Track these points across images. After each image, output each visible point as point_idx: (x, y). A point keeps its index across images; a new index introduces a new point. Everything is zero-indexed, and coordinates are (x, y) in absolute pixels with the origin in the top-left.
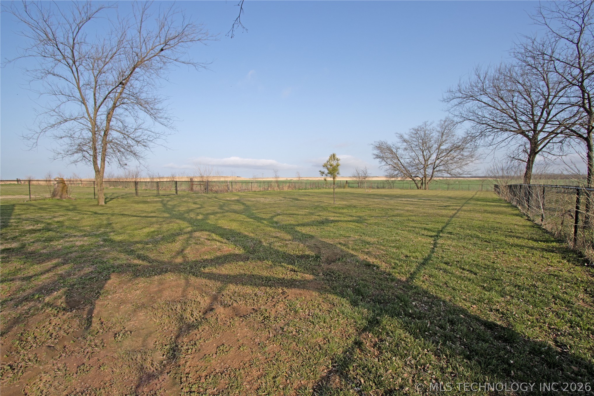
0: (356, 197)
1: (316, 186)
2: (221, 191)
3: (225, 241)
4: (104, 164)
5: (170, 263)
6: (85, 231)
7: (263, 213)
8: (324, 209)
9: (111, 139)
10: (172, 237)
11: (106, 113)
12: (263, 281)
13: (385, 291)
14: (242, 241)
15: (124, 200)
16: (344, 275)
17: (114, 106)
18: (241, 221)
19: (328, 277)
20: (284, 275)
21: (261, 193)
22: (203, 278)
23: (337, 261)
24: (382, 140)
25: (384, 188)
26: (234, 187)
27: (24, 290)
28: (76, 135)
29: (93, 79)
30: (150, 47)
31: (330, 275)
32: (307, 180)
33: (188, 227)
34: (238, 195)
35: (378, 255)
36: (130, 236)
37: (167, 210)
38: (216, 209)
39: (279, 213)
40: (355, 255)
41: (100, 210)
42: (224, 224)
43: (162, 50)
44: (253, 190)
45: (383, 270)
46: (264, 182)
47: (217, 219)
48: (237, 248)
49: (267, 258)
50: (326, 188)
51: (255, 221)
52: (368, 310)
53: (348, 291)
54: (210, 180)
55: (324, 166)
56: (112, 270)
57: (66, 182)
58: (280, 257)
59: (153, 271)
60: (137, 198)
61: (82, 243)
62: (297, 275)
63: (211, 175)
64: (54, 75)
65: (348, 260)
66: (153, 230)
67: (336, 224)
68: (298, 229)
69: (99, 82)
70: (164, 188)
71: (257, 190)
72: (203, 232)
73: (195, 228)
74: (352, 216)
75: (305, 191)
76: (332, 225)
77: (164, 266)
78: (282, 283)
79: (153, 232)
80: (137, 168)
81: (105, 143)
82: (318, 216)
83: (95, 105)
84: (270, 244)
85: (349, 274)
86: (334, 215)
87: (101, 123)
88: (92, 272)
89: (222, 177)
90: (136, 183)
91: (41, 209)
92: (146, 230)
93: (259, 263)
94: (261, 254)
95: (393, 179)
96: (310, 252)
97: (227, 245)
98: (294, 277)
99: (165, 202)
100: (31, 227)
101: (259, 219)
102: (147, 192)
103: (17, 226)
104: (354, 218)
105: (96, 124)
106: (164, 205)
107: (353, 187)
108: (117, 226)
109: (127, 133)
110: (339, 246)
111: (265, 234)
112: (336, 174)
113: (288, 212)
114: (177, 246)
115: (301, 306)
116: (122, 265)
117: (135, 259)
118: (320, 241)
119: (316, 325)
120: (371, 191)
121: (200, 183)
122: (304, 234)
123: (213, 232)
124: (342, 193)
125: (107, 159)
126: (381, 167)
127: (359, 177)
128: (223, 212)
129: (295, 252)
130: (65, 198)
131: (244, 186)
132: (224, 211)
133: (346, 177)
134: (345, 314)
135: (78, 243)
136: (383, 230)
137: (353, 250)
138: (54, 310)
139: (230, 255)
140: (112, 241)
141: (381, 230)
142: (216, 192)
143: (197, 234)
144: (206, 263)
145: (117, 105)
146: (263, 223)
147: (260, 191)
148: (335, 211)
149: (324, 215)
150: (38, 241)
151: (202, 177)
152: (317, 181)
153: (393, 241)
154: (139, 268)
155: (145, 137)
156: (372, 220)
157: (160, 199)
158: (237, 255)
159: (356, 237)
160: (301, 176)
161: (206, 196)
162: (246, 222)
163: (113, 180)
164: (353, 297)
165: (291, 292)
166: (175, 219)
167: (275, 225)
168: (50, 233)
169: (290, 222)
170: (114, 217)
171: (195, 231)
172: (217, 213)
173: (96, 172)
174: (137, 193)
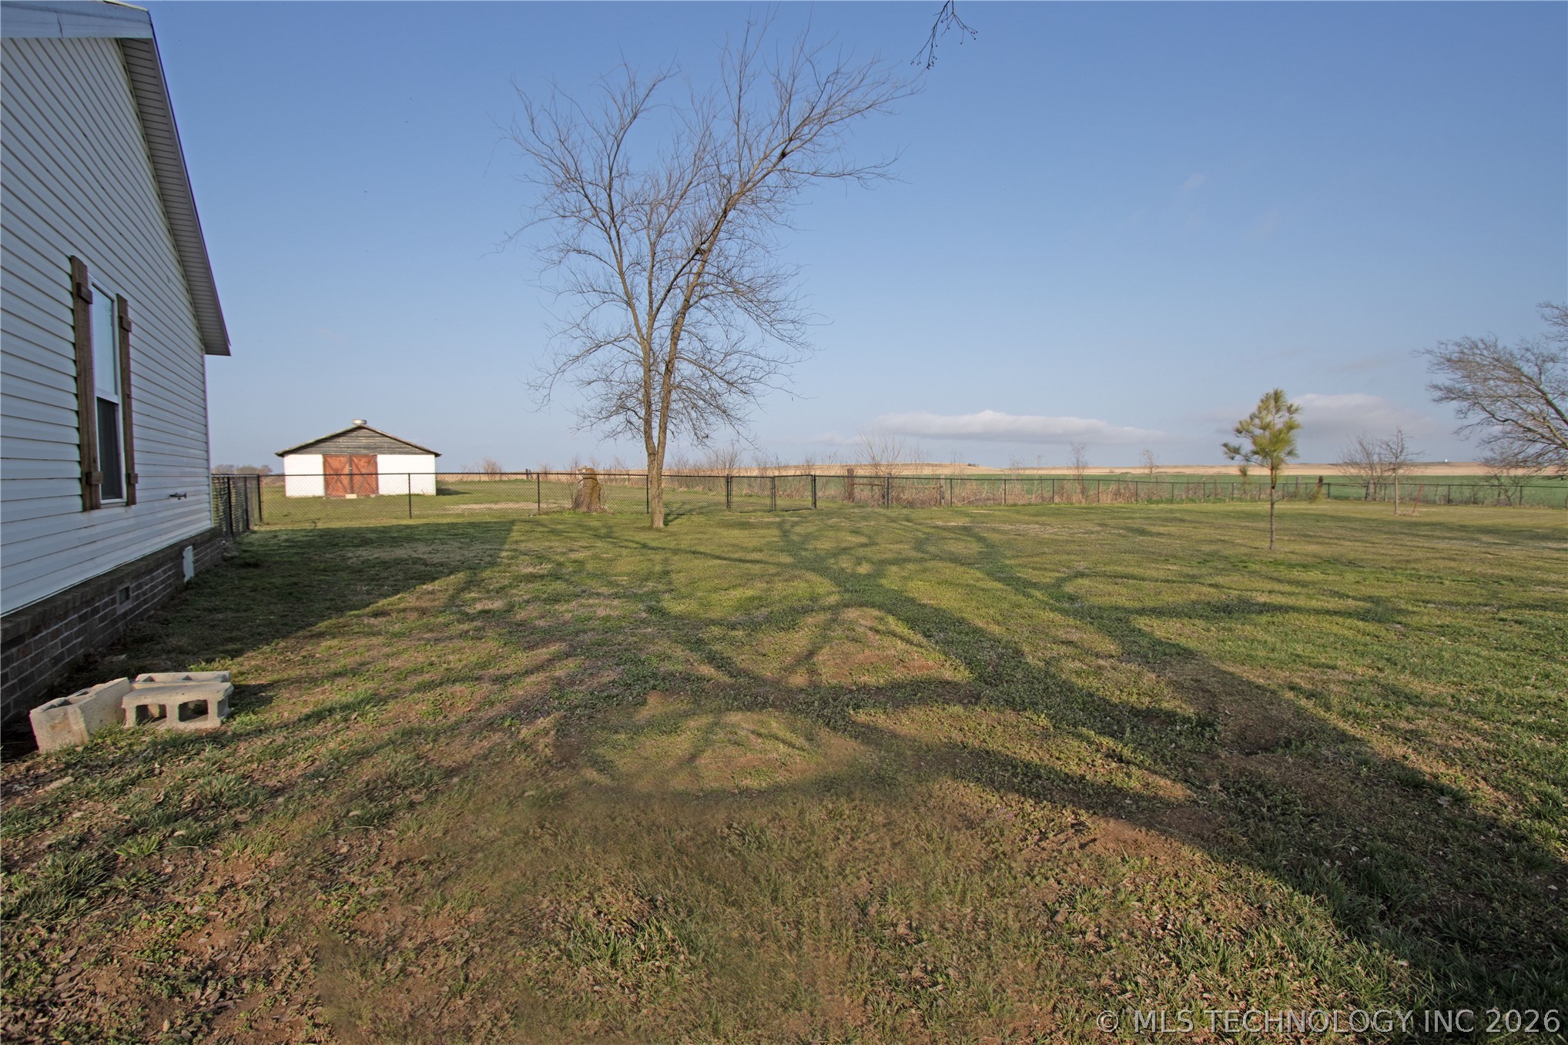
0: (1355, 529)
1: (1208, 492)
2: (923, 503)
3: (918, 638)
4: (665, 438)
5: (775, 683)
6: (618, 585)
7: (1034, 569)
8: (1238, 565)
9: (678, 379)
10: (790, 617)
11: (670, 322)
12: (1015, 775)
13: (1496, 904)
14: (965, 643)
15: (702, 519)
16: (1305, 805)
17: (687, 306)
18: (968, 585)
19: (1242, 801)
20: (1084, 767)
21: (1031, 509)
22: (851, 737)
23: (1280, 751)
24: (1475, 336)
25: (1475, 501)
26: (956, 491)
27: (492, 704)
28: (616, 377)
29: (646, 249)
30: (758, 154)
31: (1249, 793)
32: (1177, 476)
33: (830, 593)
34: (967, 515)
35: (1456, 751)
36: (702, 604)
37: (789, 545)
38: (907, 550)
39: (1081, 569)
40: (1354, 739)
41: (654, 540)
42: (924, 591)
43: (783, 155)
44: (1010, 502)
45: (1481, 812)
46: (1041, 479)
47: (904, 578)
48: (949, 662)
49: (1034, 704)
50: (1240, 500)
51: (1009, 588)
52: (1415, 964)
53: (1322, 870)
54: (895, 472)
55: (1239, 431)
56: (652, 682)
57: (598, 477)
58: (1075, 706)
59: (735, 699)
60: (729, 516)
61: (608, 611)
62: (1129, 776)
63: (900, 460)
64: (579, 252)
65: (1325, 752)
66: (750, 593)
67: (1279, 618)
68: (1142, 623)
69: (660, 256)
70: (789, 491)
71: (1021, 502)
72: (865, 609)
73: (847, 596)
74: (1341, 596)
75: (1170, 506)
76: (1264, 619)
77: (761, 690)
78: (1075, 793)
79: (752, 599)
80: (733, 445)
81: (668, 389)
82: (1211, 585)
83: (651, 307)
84: (1047, 663)
85: (1327, 804)
86: (1269, 586)
87: (662, 346)
88: (614, 682)
89: (928, 465)
90: (729, 479)
91: (552, 532)
92: (737, 594)
93: (1010, 716)
94: (1019, 691)
95: (1520, 472)
96: (1177, 703)
97: (923, 650)
98: (1119, 779)
99: (787, 526)
100: (530, 570)
101: (1023, 586)
102: (751, 500)
103: (509, 565)
104: (1350, 602)
105: (651, 349)
106: (785, 534)
107: (1346, 498)
108: (679, 580)
109: (708, 365)
110: (1290, 695)
111: (1034, 631)
112: (1282, 455)
113: (1108, 568)
114: (799, 640)
115: (1137, 886)
116: (673, 675)
117: (702, 662)
118: (1217, 670)
119: (1187, 973)
120: (1420, 513)
121: (872, 481)
122: (1160, 643)
123: (890, 612)
124: (1303, 516)
125: (671, 426)
126: (1466, 432)
127: (1371, 466)
128: (922, 560)
129: (1124, 697)
130: (596, 511)
131: (985, 490)
132: (926, 556)
133: (1319, 466)
134: (1311, 962)
135: (602, 612)
136: (1478, 655)
137: (1345, 714)
138: (529, 759)
139: (929, 682)
140: (663, 613)
141: (1468, 653)
142: (911, 504)
143: (852, 614)
144: (864, 695)
145: (691, 302)
146: (1030, 596)
147: (1029, 504)
148: (1275, 575)
149: (1235, 585)
150: (536, 599)
151: (876, 465)
152: (1212, 476)
153: (1528, 706)
154: (707, 686)
155: (746, 372)
156: (1429, 616)
157: (778, 519)
158: (948, 683)
159: (1359, 671)
160: (1156, 462)
161: (884, 515)
162: (983, 590)
163: (686, 472)
164: (1346, 898)
165: (1104, 829)
166: (803, 571)
167: (1066, 605)
168: (559, 586)
169: (1113, 599)
170: (676, 558)
171: (847, 606)
172: (907, 560)
173: (650, 455)
174: (729, 503)
